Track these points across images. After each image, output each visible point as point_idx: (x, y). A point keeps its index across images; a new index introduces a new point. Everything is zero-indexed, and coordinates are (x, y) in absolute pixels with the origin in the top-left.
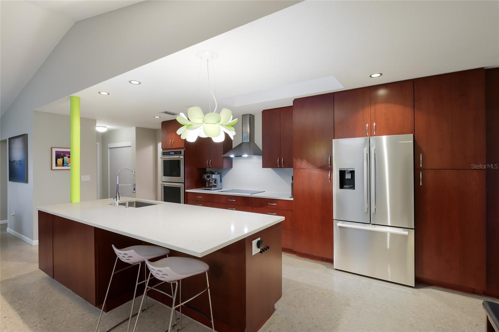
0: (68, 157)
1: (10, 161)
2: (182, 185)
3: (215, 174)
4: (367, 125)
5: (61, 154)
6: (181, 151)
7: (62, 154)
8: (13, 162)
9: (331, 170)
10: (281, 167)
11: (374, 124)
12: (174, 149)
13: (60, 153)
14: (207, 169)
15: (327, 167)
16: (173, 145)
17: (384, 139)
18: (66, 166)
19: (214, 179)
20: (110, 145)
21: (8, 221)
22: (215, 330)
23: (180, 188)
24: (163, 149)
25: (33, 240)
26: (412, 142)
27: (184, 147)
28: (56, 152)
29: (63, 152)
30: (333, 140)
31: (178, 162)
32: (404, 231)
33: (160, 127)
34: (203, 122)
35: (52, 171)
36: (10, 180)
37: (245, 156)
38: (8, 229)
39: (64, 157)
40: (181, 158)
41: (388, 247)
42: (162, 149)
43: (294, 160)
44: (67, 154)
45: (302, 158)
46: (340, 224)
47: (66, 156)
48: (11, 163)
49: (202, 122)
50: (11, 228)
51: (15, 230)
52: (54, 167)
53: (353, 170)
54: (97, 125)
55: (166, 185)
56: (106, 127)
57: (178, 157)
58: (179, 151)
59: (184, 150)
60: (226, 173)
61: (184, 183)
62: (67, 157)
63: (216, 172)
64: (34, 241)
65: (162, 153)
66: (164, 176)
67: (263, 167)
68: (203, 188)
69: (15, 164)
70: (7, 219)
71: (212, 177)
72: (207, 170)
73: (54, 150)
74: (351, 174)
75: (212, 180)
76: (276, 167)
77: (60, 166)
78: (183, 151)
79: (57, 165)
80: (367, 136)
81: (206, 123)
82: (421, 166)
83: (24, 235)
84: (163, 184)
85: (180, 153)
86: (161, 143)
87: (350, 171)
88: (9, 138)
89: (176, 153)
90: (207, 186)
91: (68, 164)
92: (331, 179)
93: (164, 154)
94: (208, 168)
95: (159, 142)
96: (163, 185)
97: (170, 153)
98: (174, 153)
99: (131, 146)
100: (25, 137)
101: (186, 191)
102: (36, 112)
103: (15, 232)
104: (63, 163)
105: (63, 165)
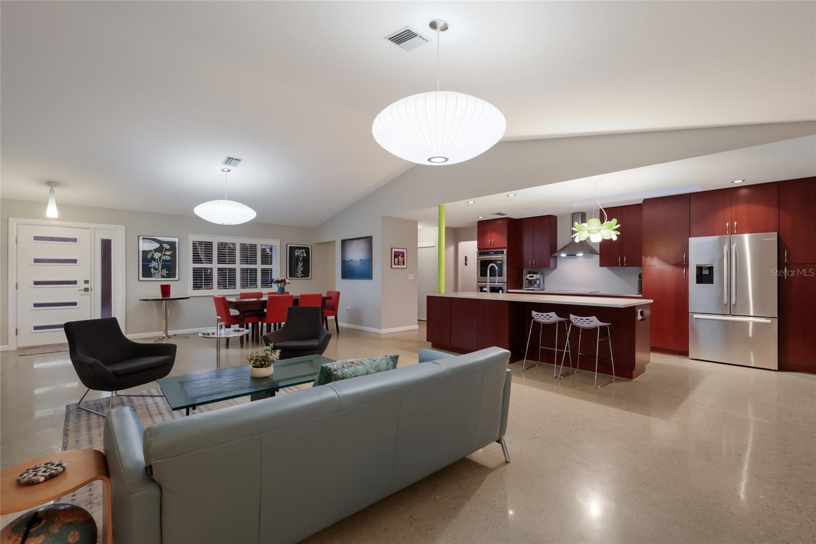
2: (505, 285)
3: (538, 274)
4: (728, 224)
7: (398, 254)
9: (687, 266)
10: (622, 265)
11: (735, 223)
12: (494, 248)
15: (683, 264)
16: (493, 245)
17: (746, 237)
23: (502, 288)
24: (479, 248)
26: (776, 239)
27: (506, 246)
28: (395, 252)
30: (690, 239)
31: (499, 262)
32: (766, 319)
37: (580, 255)
38: (339, 323)
39: (399, 257)
40: (503, 258)
41: (751, 335)
42: (477, 248)
43: (643, 258)
45: (652, 256)
46: (695, 316)
51: (350, 323)
53: (712, 266)
57: (499, 256)
58: (499, 251)
59: (507, 250)
60: (549, 274)
63: (539, 272)
64: (382, 330)
65: (477, 253)
66: (480, 276)
67: (599, 267)
73: (393, 251)
74: (708, 270)
76: (617, 265)
78: (505, 251)
80: (727, 234)
82: (786, 261)
83: (367, 326)
84: (479, 284)
85: (503, 252)
86: (476, 242)
87: (708, 267)
88: (343, 240)
89: (496, 253)
92: (687, 275)
93: (480, 254)
94: (531, 268)
97: (489, 253)
98: (494, 253)
99: (434, 247)
100: (369, 240)
101: (509, 291)
102: (383, 217)
103: (349, 325)
104: (398, 262)
105: (398, 265)
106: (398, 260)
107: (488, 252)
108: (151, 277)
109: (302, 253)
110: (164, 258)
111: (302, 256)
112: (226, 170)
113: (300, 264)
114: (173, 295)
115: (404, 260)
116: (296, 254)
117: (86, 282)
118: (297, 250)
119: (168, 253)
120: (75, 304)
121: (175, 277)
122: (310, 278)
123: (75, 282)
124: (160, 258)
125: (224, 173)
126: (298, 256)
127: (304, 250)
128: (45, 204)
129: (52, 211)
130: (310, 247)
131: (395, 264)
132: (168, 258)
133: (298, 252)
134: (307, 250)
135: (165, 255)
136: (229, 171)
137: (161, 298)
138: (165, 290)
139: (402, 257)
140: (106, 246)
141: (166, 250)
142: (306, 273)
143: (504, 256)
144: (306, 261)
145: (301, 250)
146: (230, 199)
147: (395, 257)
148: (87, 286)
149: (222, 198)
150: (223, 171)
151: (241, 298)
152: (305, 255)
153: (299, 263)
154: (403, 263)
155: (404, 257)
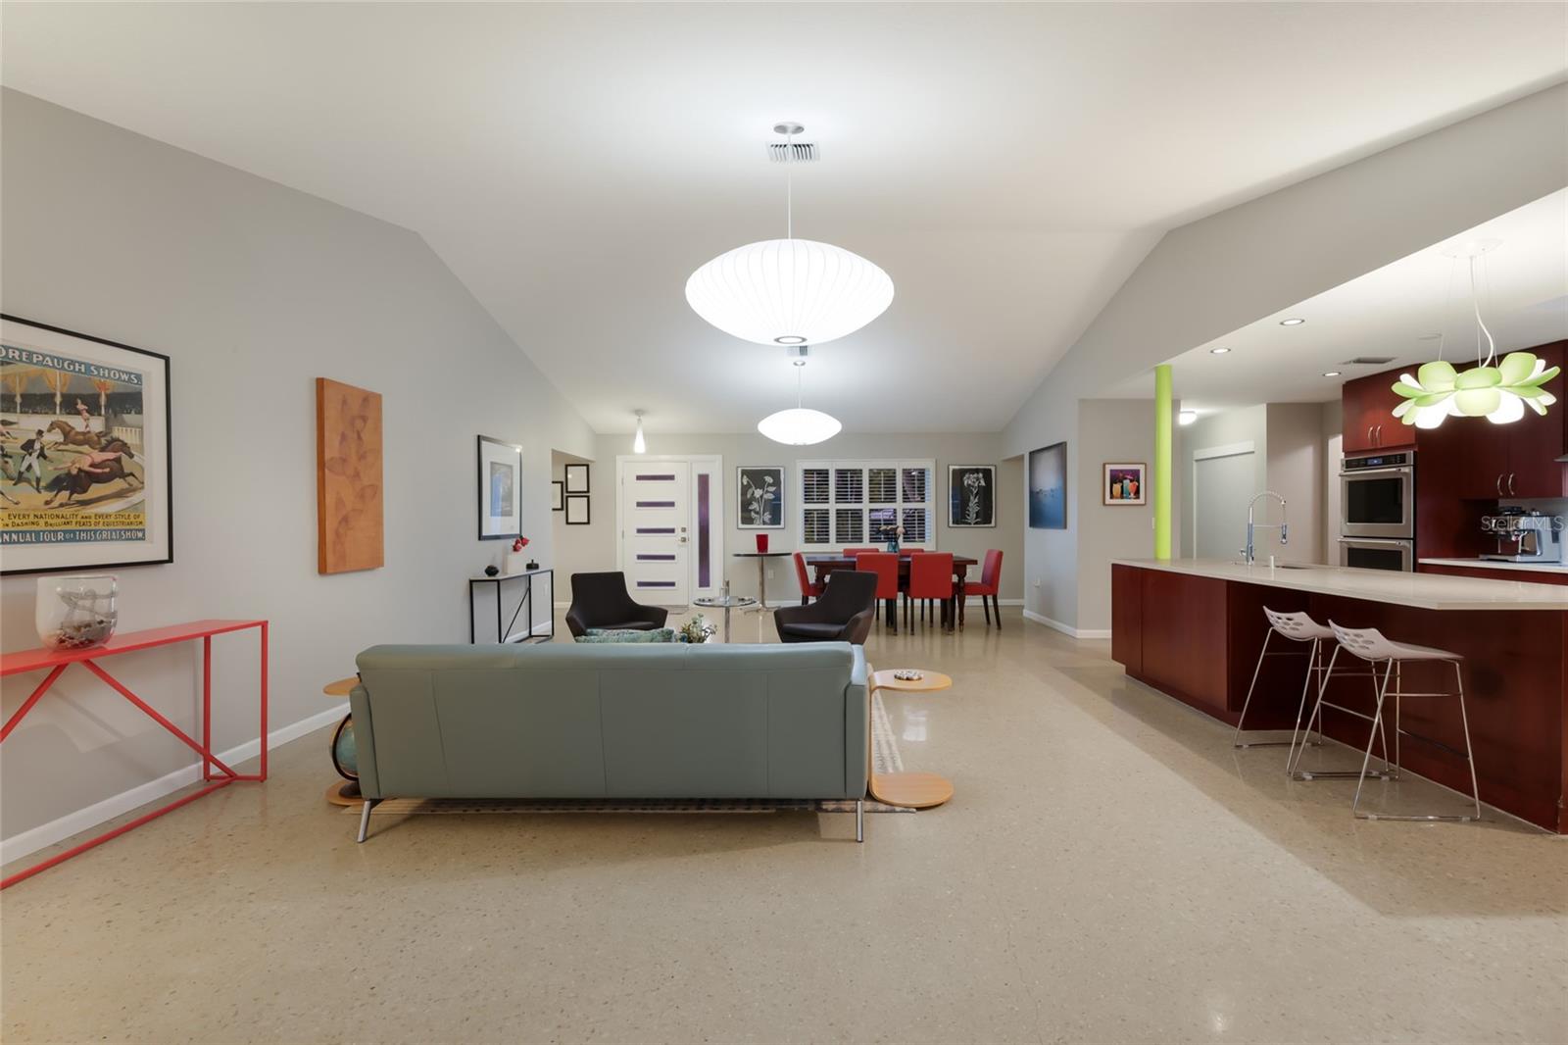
1: (1032, 493)
2: (1408, 545)
3: (1530, 515)
6: (1404, 455)
7: (1121, 475)
8: (1038, 493)
12: (1383, 449)
14: (1500, 501)
16: (1378, 441)
18: (1127, 498)
19: (1524, 531)
20: (1199, 454)
21: (1024, 602)
22: (1480, 799)
23: (1401, 552)
24: (1347, 451)
25: (1076, 628)
27: (1413, 442)
28: (1111, 471)
29: (1121, 471)
31: (1395, 484)
33: (1339, 394)
34: (1456, 387)
35: (1104, 508)
36: (1031, 526)
38: (1025, 611)
39: (1125, 482)
40: (1405, 473)
42: (1343, 454)
47: (1126, 479)
48: (1034, 495)
49: (1453, 389)
50: (1031, 610)
51: (1039, 613)
52: (1108, 500)
54: (1182, 410)
55: (1355, 546)
56: (1193, 412)
57: (1394, 469)
58: (1396, 455)
59: (1415, 452)
61: (1414, 539)
62: (1128, 481)
63: (1533, 510)
64: (1078, 631)
65: (1344, 462)
66: (1350, 521)
68: (1481, 557)
69: (1041, 496)
70: (1023, 597)
71: (1516, 525)
72: (1500, 505)
75: (1516, 533)
77: (1117, 498)
78: (1410, 454)
81: (1463, 389)
83: (1060, 621)
84: (1348, 543)
85: (1402, 459)
86: (1341, 437)
88: (1030, 453)
89: (1387, 461)
90: (1499, 552)
93: (1349, 465)
94: (1502, 497)
95: (1334, 434)
96: (1346, 545)
97: (1370, 462)
98: (1381, 461)
99: (1253, 452)
100: (1061, 448)
101: (1421, 561)
102: (1082, 401)
103: (1038, 616)
104: (1122, 492)
105: (1122, 497)
106: (1122, 487)
107: (1366, 459)
108: (752, 523)
109: (978, 479)
110: (766, 496)
111: (976, 485)
112: (799, 363)
113: (973, 502)
114: (771, 549)
115: (1138, 488)
116: (966, 483)
117: (684, 530)
118: (967, 476)
119: (772, 489)
120: (672, 557)
121: (779, 524)
122: (993, 524)
123: (672, 531)
124: (762, 497)
125: (797, 367)
126: (969, 485)
127: (981, 475)
128: (633, 436)
129: (640, 446)
130: (993, 469)
131: (1112, 497)
132: (771, 496)
133: (969, 478)
134: (987, 474)
135: (767, 492)
136: (803, 364)
137: (756, 553)
138: (762, 541)
139: (1131, 481)
140: (704, 481)
141: (769, 485)
142: (985, 516)
143: (1406, 470)
144: (986, 494)
145: (975, 475)
146: (804, 406)
147: (1113, 481)
148: (684, 535)
149: (795, 406)
150: (795, 364)
151: (845, 557)
152: (983, 483)
153: (972, 498)
154: (1137, 493)
155: (1138, 481)
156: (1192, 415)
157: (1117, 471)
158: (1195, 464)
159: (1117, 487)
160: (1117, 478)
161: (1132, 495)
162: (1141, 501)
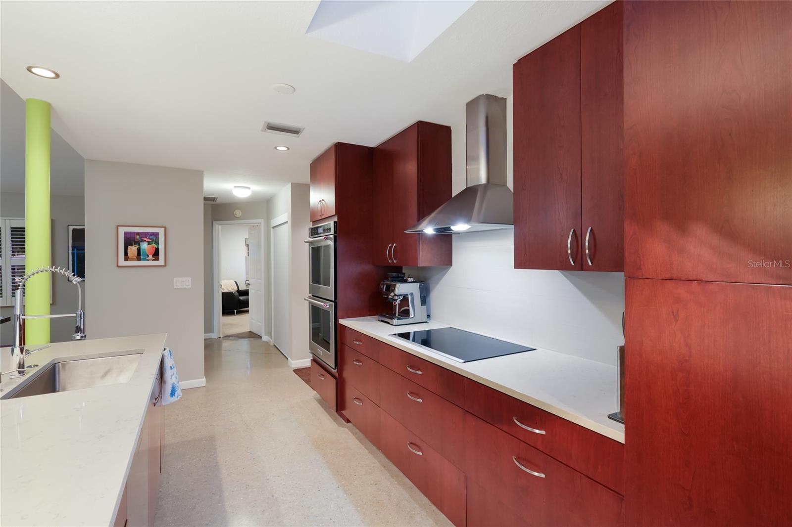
0: (147, 243)
2: (331, 307)
5: (135, 237)
7: (137, 237)
10: (581, 266)
12: (324, 219)
13: (132, 236)
16: (322, 212)
18: (145, 259)
19: (400, 295)
20: (273, 223)
23: (329, 312)
24: (312, 222)
27: (334, 213)
28: (126, 233)
29: (138, 234)
37: (460, 227)
39: (141, 244)
40: (329, 241)
44: (146, 237)
47: (143, 241)
52: (122, 262)
56: (249, 188)
58: (328, 224)
59: (335, 222)
61: (335, 302)
62: (145, 243)
66: (312, 282)
67: (515, 268)
68: (378, 317)
73: (122, 231)
77: (132, 260)
78: (332, 223)
79: (128, 258)
84: (310, 301)
89: (325, 230)
91: (148, 256)
96: (310, 303)
97: (319, 230)
98: (322, 230)
99: (287, 222)
101: (340, 321)
104: (139, 255)
105: (139, 259)
106: (139, 250)
115: (157, 250)
131: (127, 258)
139: (149, 243)
147: (128, 244)
154: (156, 254)
155: (157, 243)
156: (248, 190)
157: (131, 233)
158: (272, 229)
159: (133, 250)
160: (131, 240)
161: (150, 257)
162: (161, 261)
